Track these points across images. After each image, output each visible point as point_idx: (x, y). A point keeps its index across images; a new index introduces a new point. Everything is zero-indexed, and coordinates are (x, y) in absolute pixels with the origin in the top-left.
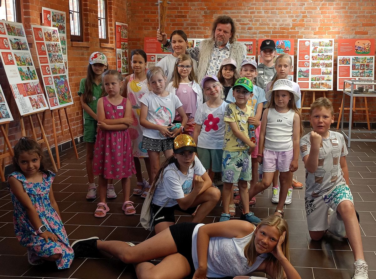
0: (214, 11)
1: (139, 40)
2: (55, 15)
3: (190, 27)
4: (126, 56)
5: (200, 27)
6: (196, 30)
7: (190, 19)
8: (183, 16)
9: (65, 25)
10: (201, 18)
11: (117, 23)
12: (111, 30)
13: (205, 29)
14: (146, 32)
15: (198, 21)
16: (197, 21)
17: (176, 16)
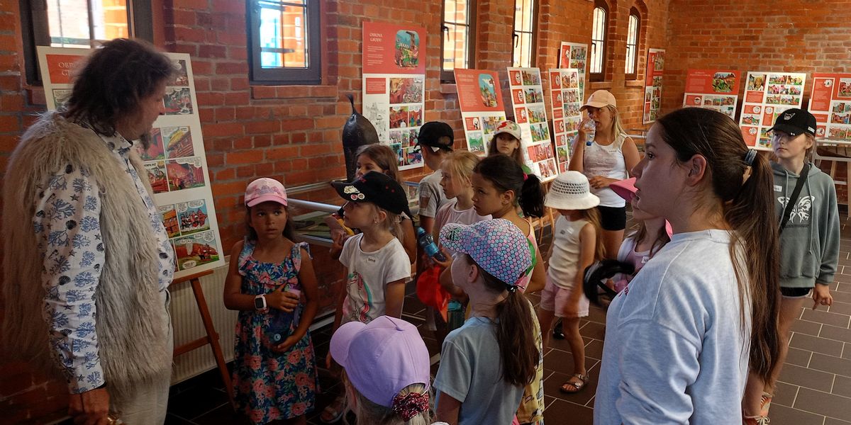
0: (806, 28)
1: (679, 72)
2: (575, 50)
3: (761, 54)
4: (658, 96)
5: (779, 54)
6: (772, 59)
7: (763, 42)
8: (753, 38)
9: (585, 62)
10: (782, 40)
11: (651, 51)
12: (642, 60)
13: (787, 57)
14: (691, 61)
15: (777, 44)
16: (776, 46)
17: (741, 38)
